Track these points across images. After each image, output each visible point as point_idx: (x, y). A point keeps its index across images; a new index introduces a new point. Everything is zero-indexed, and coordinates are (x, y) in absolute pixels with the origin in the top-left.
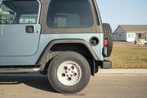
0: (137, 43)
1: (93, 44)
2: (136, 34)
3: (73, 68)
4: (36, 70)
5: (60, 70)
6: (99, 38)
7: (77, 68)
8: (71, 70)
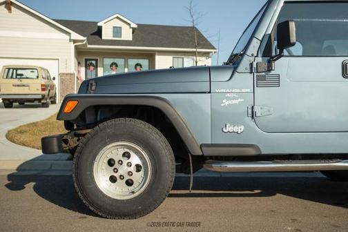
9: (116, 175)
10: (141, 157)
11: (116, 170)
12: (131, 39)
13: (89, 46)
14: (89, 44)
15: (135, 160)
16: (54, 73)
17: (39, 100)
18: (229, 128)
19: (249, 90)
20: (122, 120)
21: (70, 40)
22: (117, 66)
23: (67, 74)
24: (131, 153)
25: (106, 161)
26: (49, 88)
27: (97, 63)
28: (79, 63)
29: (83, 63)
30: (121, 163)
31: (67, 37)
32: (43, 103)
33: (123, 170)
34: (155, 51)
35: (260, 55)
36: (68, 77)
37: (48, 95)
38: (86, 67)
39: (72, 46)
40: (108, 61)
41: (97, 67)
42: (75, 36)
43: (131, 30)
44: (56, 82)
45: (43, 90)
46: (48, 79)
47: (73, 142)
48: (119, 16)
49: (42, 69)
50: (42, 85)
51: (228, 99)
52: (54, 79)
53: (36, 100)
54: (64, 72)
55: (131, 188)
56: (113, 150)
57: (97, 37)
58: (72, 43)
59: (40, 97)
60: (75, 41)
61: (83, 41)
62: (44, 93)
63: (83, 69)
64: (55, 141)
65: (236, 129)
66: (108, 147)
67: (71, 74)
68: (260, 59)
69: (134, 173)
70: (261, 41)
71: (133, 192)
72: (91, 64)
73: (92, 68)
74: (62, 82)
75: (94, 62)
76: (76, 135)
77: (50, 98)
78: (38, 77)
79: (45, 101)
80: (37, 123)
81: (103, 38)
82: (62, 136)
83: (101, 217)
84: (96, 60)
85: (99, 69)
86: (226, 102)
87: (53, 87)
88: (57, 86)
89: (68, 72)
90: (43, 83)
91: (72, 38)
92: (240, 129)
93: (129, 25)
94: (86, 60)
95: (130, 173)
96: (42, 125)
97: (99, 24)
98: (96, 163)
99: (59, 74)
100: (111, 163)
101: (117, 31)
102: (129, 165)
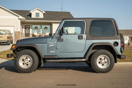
0: (130, 45)
1: (115, 45)
2: (129, 37)
3: (105, 59)
4: (84, 60)
5: (98, 60)
6: (118, 42)
7: (107, 59)
8: (104, 60)
9: (24, 63)
10: (30, 59)
11: (24, 62)
12: (43, 18)
13: (26, 21)
14: (26, 20)
15: (29, 59)
16: (12, 32)
17: (6, 42)
18: (51, 52)
19: (56, 43)
20: (26, 50)
21: (19, 19)
22: (37, 28)
23: (17, 32)
24: (28, 58)
25: (22, 60)
26: (10, 38)
27: (29, 27)
28: (22, 27)
29: (24, 27)
30: (25, 60)
31: (18, 18)
32: (8, 44)
33: (26, 62)
34: (52, 22)
35: (58, 34)
36: (18, 33)
37: (10, 40)
38: (25, 29)
39: (20, 21)
40: (34, 26)
41: (29, 29)
42: (21, 17)
43: (43, 14)
44: (13, 35)
45: (8, 38)
46: (10, 34)
47: (15, 55)
48: (38, 9)
49: (8, 30)
50: (7, 37)
51: (51, 45)
52: (12, 34)
53: (5, 42)
54: (16, 31)
55: (28, 66)
56: (24, 57)
57: (29, 17)
58: (19, 20)
59: (7, 41)
60: (20, 19)
61: (24, 19)
62: (8, 40)
63: (24, 30)
64: (10, 55)
65: (52, 52)
66: (22, 56)
67: (19, 32)
68: (58, 35)
69: (29, 62)
70: (59, 31)
71: (28, 67)
72: (27, 27)
73: (27, 29)
74: (15, 35)
75: (28, 27)
76: (15, 54)
77: (11, 41)
78: (6, 34)
79: (9, 43)
80: (5, 51)
81: (32, 17)
82: (12, 54)
83: (21, 73)
84: (29, 26)
85: (30, 29)
86: (50, 46)
87: (11, 37)
88: (13, 37)
89: (18, 31)
90: (8, 36)
91: (19, 18)
92: (54, 52)
93: (42, 12)
94: (25, 26)
95: (27, 62)
96: (7, 52)
97: (30, 12)
98: (19, 60)
99: (14, 32)
100: (23, 60)
101: (37, 14)
102: (27, 60)
